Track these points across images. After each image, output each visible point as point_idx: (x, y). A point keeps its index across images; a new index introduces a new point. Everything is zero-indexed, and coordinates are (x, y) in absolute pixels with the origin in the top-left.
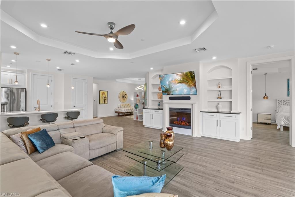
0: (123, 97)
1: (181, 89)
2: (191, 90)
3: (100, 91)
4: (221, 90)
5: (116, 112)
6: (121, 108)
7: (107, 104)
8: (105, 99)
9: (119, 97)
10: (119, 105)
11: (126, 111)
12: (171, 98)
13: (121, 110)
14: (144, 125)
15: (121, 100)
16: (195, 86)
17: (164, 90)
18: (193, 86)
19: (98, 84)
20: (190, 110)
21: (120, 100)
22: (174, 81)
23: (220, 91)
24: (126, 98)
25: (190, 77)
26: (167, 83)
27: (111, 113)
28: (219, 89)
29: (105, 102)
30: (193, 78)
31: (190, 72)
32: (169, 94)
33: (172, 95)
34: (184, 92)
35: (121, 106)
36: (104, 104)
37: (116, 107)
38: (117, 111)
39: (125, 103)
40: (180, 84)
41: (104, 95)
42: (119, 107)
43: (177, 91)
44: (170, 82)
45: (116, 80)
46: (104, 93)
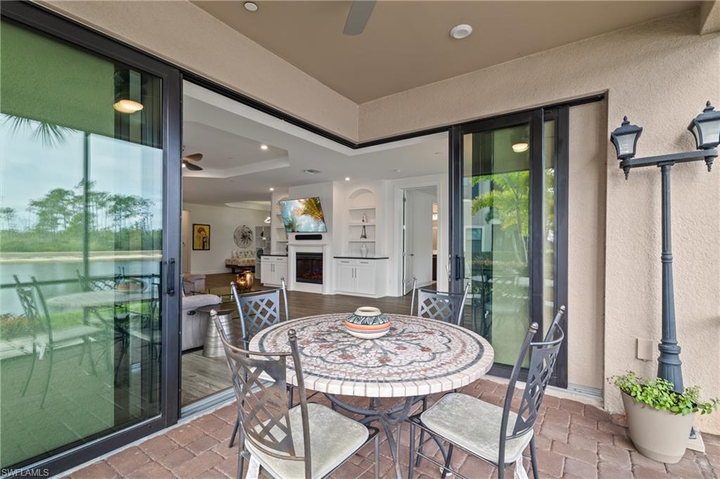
0: (244, 237)
1: (307, 224)
2: (319, 225)
3: (194, 225)
4: (368, 226)
5: (227, 266)
6: (238, 257)
7: (209, 249)
8: (205, 240)
9: (235, 237)
10: (234, 252)
11: (246, 263)
12: (298, 238)
13: (238, 262)
14: (262, 282)
15: (239, 242)
16: (323, 219)
17: (287, 224)
18: (320, 220)
19: (189, 211)
20: (321, 254)
21: (237, 243)
22: (297, 210)
23: (364, 227)
24: (250, 239)
25: (315, 205)
26: (289, 214)
27: (218, 268)
28: (364, 224)
29: (205, 245)
30: (319, 207)
31: (314, 198)
32: (293, 231)
33: (298, 232)
34: (311, 228)
35: (239, 254)
36: (204, 249)
37: (228, 256)
38: (230, 263)
39: (247, 250)
40: (304, 216)
41: (202, 232)
42: (235, 256)
43: (302, 227)
44: (292, 212)
45: (227, 204)
46: (203, 230)
